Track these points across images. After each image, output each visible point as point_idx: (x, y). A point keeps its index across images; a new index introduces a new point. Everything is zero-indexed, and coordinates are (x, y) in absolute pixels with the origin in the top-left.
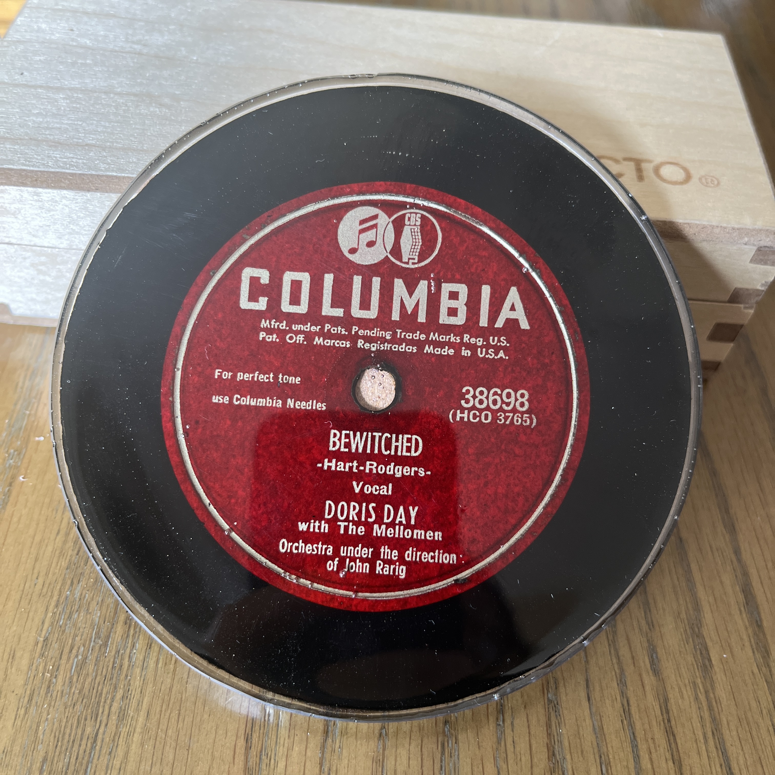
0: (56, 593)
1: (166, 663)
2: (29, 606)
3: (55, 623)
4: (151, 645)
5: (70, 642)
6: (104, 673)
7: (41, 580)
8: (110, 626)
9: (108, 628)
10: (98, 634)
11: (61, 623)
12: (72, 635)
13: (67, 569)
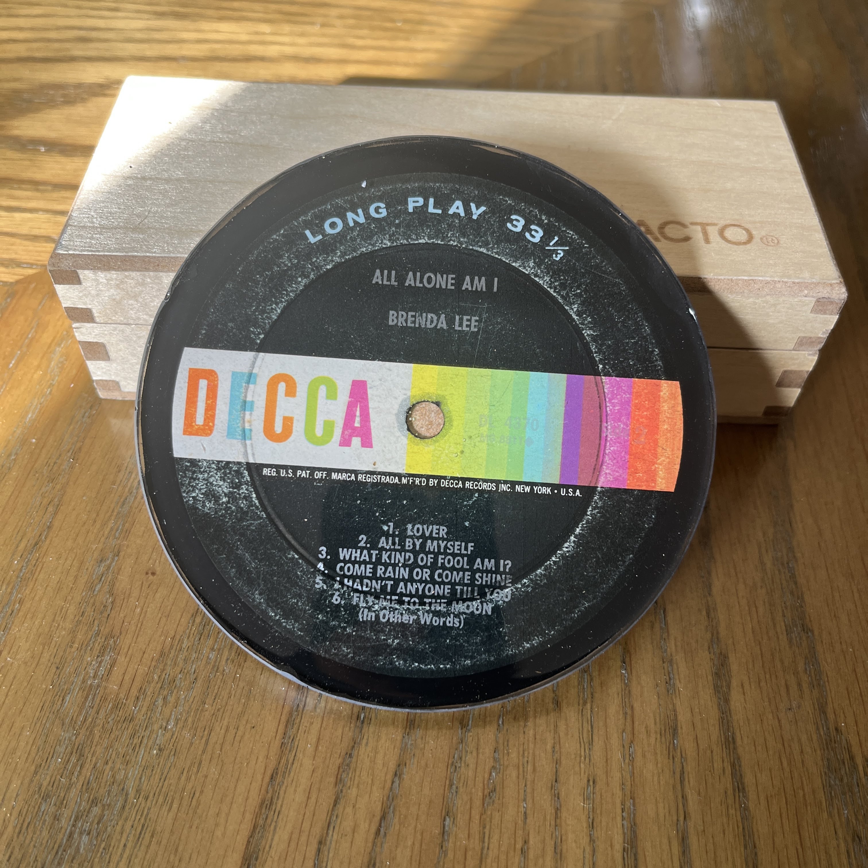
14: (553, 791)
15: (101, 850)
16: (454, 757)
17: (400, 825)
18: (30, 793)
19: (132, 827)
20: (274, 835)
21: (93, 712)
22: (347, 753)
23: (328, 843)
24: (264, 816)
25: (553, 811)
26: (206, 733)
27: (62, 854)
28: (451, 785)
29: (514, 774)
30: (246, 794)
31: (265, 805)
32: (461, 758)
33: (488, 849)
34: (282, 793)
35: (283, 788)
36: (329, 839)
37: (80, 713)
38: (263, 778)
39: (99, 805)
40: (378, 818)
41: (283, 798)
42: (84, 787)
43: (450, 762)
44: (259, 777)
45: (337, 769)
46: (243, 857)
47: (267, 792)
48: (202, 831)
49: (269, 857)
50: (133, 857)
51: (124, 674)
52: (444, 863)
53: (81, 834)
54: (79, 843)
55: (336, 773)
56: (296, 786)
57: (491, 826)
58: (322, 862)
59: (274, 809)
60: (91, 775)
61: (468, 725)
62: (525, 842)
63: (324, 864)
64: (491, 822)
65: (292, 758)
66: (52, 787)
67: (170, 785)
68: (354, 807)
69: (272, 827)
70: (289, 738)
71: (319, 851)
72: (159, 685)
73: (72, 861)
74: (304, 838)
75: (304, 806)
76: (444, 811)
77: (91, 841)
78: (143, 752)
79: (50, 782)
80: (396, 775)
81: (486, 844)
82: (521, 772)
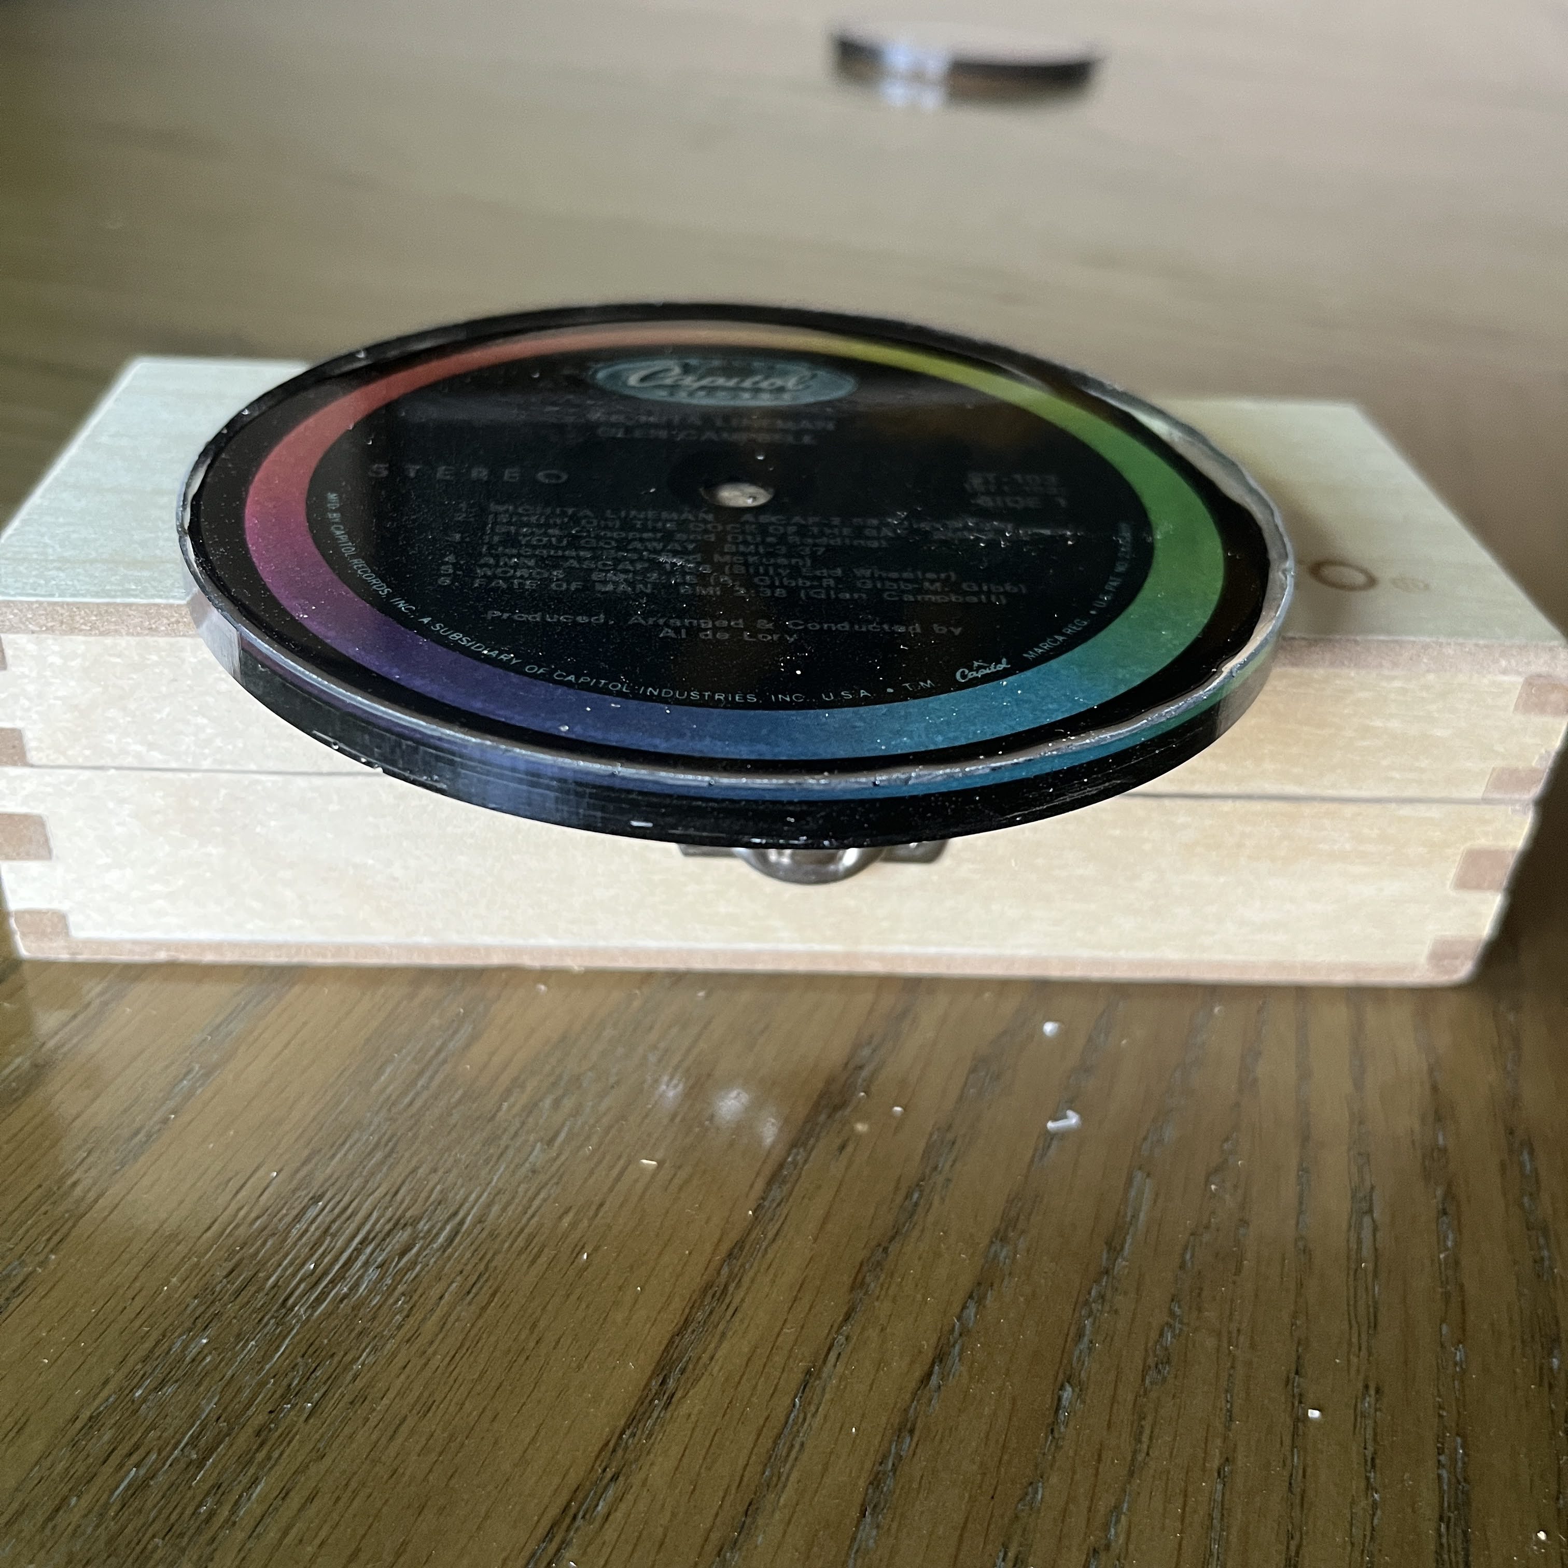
0: (155, 1335)
1: (301, 1541)
2: (95, 1345)
3: (127, 1392)
4: (287, 1494)
5: (135, 1438)
6: (174, 1517)
7: (139, 1303)
8: (225, 1430)
9: (219, 1434)
10: (196, 1438)
11: (137, 1394)
12: (147, 1423)
13: (195, 1297)
14: (1290, 1387)
15: (397, 1293)
16: (1090, 1293)
17: (971, 1378)
18: (292, 1186)
19: (461, 1272)
20: (720, 1342)
21: (425, 1095)
22: (879, 1245)
23: (824, 1375)
24: (708, 1309)
25: (1289, 1422)
26: (622, 1162)
27: (326, 1287)
28: (1080, 1335)
29: (1211, 1343)
30: (679, 1268)
31: (711, 1292)
32: (1102, 1297)
33: (1148, 1454)
34: (746, 1280)
35: (751, 1274)
36: (826, 1370)
37: (404, 1094)
38: (715, 1250)
39: (409, 1230)
40: (930, 1355)
41: (749, 1288)
42: (388, 1198)
43: (1081, 1299)
44: (708, 1248)
45: (857, 1265)
46: (658, 1363)
47: (719, 1273)
48: (588, 1307)
49: (707, 1374)
50: (452, 1318)
51: (492, 1054)
52: (1054, 1457)
53: (366, 1264)
54: (361, 1277)
55: (854, 1271)
56: (775, 1275)
57: (1155, 1417)
58: (810, 1403)
59: (727, 1301)
60: (403, 1183)
61: (1122, 1248)
62: (1227, 1459)
63: (813, 1408)
64: (1156, 1411)
65: (774, 1231)
66: (333, 1184)
67: (542, 1225)
68: (883, 1329)
69: (721, 1327)
70: (773, 1200)
71: (805, 1384)
72: (552, 1079)
73: (341, 1301)
74: (778, 1359)
75: (786, 1309)
76: (1061, 1372)
77: (381, 1279)
78: (502, 1169)
79: (331, 1177)
80: (971, 1297)
81: (1145, 1446)
82: (1225, 1345)
